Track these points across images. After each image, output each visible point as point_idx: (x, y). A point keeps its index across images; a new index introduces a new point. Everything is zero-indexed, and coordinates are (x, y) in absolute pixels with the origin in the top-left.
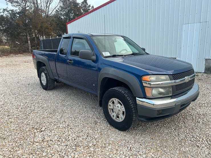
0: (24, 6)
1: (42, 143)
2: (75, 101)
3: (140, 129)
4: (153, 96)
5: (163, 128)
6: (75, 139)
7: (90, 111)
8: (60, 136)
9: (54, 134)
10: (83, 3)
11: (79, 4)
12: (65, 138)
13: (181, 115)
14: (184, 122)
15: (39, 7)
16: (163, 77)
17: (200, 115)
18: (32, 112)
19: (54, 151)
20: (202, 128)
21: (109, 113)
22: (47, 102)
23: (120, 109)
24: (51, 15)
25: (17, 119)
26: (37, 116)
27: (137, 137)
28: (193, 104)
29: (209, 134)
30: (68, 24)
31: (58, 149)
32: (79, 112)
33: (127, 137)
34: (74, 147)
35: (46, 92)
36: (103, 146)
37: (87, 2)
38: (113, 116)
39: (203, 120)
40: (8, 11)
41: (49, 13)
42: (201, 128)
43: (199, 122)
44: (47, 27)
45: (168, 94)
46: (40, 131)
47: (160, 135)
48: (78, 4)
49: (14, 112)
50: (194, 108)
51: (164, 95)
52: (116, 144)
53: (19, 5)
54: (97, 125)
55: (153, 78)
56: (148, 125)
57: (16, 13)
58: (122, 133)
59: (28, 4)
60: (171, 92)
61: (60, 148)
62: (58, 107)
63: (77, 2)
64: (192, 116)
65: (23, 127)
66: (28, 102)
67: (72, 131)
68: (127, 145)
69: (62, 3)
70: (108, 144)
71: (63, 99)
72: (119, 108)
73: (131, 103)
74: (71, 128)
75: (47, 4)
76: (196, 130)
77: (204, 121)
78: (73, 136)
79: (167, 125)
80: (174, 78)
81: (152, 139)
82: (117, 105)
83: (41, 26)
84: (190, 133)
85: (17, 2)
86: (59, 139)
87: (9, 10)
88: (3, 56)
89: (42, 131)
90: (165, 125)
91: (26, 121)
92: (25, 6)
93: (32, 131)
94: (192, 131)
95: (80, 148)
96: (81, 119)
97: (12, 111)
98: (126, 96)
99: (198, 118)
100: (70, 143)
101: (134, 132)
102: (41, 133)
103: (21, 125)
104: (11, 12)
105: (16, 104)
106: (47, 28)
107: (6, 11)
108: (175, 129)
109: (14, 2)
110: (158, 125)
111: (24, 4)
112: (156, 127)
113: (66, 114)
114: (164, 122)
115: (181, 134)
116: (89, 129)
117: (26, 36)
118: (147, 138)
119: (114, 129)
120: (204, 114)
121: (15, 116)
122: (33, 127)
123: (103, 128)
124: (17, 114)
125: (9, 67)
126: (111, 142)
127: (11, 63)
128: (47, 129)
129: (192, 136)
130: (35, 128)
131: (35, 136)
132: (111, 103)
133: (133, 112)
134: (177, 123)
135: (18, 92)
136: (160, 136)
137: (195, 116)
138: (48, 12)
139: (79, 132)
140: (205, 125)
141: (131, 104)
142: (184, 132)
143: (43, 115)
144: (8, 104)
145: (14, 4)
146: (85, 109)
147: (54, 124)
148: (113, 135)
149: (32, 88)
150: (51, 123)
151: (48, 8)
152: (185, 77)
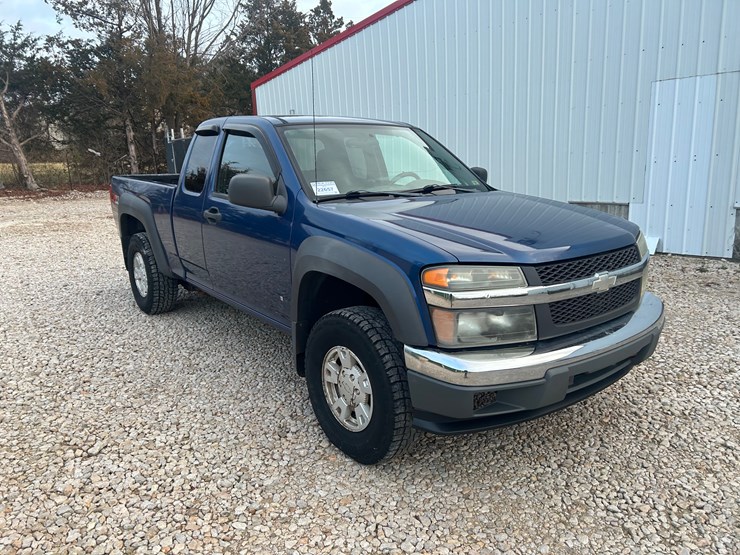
0: (115, 27)
1: (78, 498)
2: (236, 355)
3: (430, 461)
4: (459, 340)
5: (516, 459)
6: (192, 488)
7: (275, 390)
8: (145, 473)
9: (128, 466)
10: (317, 11)
11: (304, 17)
12: (160, 483)
13: (598, 412)
14: (601, 440)
15: (167, 29)
16: (502, 274)
17: (673, 414)
18: (79, 389)
19: (109, 527)
20: (665, 464)
21: (324, 397)
22: (140, 354)
23: (358, 387)
25: (23, 412)
26: (93, 401)
27: (411, 490)
28: (657, 376)
29: (684, 489)
30: (257, 86)
31: (126, 523)
32: (238, 392)
33: (377, 487)
34: (178, 517)
35: (149, 319)
36: (282, 515)
37: (332, 8)
38: (339, 410)
39: (677, 435)
40: (62, 46)
41: (202, 48)
42: (661, 464)
43: (659, 443)
44: (191, 96)
45: (521, 335)
46: (85, 454)
47: (500, 484)
48: (301, 16)
49: (21, 387)
50: (654, 388)
51: (504, 337)
52: (332, 511)
53: (100, 25)
54: (283, 440)
55: (463, 276)
56: (466, 448)
57: (89, 51)
58: (364, 471)
59: (129, 19)
60: (530, 327)
61: (133, 518)
62: (173, 374)
63: (298, 11)
64: (640, 417)
65: (34, 438)
66: (75, 354)
67: (192, 460)
68: (369, 515)
69: (246, 13)
70: (301, 511)
71: (196, 346)
72: (356, 380)
73: (389, 365)
74: (191, 449)
75: (193, 18)
76: (639, 471)
77: (680, 437)
78: (190, 477)
79: (535, 448)
80: (543, 278)
81: (467, 497)
82: (348, 372)
83: (171, 94)
84: (614, 482)
85: (92, 13)
86: (138, 484)
87: (65, 40)
88: (44, 196)
89: (90, 456)
90: (530, 447)
91: (50, 419)
92: (120, 25)
93: (58, 453)
94: (623, 474)
95: (200, 521)
96: (234, 419)
97: (13, 383)
98: (374, 339)
99: (657, 427)
100: (170, 501)
101: (409, 471)
102: (85, 463)
103: (29, 432)
104: (71, 47)
105: (35, 360)
106: (192, 102)
107: (55, 46)
108: (559, 466)
109: (84, 13)
110: (502, 448)
111: (116, 21)
112: (494, 454)
113: (189, 397)
114: (529, 436)
115: (577, 485)
116: (254, 452)
117: (123, 129)
118: (446, 495)
119: (340, 457)
120: (687, 412)
121: (20, 401)
122: (67, 439)
123: (302, 452)
124: (27, 394)
125: (52, 233)
126: (313, 504)
127: (64, 220)
128: (108, 449)
129: (615, 494)
130: (72, 443)
131: (62, 472)
132: (333, 365)
133: (397, 396)
134: (572, 444)
135: (56, 319)
136: (496, 488)
137: (650, 419)
138: (196, 46)
139: (214, 462)
140: (680, 454)
141: (389, 369)
142: (592, 476)
143: (113, 401)
144: (10, 359)
145: (84, 20)
146: (261, 384)
147: (139, 431)
148: (328, 477)
149: (105, 306)
150: (130, 427)
151: (198, 34)
152: (593, 273)
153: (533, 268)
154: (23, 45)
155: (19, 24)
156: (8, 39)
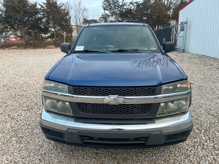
5: (94, 160)
30: (180, 10)
33: (48, 146)
36: (22, 141)
45: (65, 112)
70: (26, 142)
104: (135, 4)
110: (98, 153)
152: (107, 95)
153: (72, 87)
154: (124, 5)
156: (121, 4)
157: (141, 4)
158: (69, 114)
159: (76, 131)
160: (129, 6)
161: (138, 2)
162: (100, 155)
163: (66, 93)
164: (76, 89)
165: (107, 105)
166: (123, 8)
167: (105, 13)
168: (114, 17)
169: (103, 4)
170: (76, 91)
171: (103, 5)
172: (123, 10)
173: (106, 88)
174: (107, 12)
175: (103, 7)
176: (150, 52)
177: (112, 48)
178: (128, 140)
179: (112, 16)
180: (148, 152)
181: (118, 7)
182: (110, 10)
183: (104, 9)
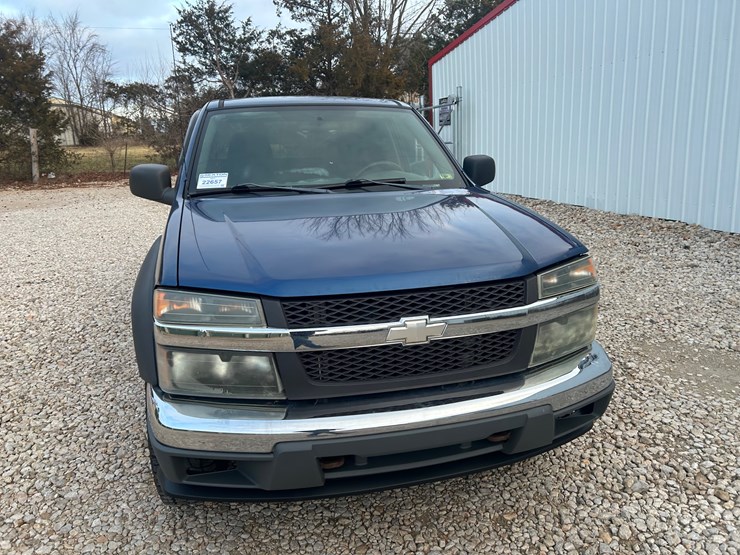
0: (326, 14)
4: (174, 385)
15: (374, 11)
24: (407, 36)
30: (434, 63)
40: (281, 37)
41: (404, 28)
51: (232, 389)
53: (312, 14)
57: (304, 40)
83: (368, 76)
87: (283, 31)
92: (328, 12)
104: (288, 38)
106: (387, 83)
107: (275, 38)
109: (298, 4)
110: (337, 520)
112: (317, 526)
138: (400, 24)
145: (299, 11)
151: (401, 14)
152: (395, 317)
153: (278, 303)
154: (250, 39)
155: (249, 20)
156: (239, 34)
157: (309, 39)
158: (271, 396)
159: (308, 447)
160: (270, 43)
161: (299, 29)
162: (347, 522)
163: (258, 325)
164: (293, 309)
165: (396, 348)
166: (249, 50)
167: (184, 63)
168: (219, 77)
169: (178, 32)
170: (293, 317)
171: (174, 35)
172: (247, 58)
173: (388, 297)
174: (193, 60)
175: (178, 43)
176: (438, 185)
177: (323, 177)
178: (455, 449)
179: (211, 73)
180: (483, 485)
181: (231, 42)
182: (205, 53)
183: (180, 50)
